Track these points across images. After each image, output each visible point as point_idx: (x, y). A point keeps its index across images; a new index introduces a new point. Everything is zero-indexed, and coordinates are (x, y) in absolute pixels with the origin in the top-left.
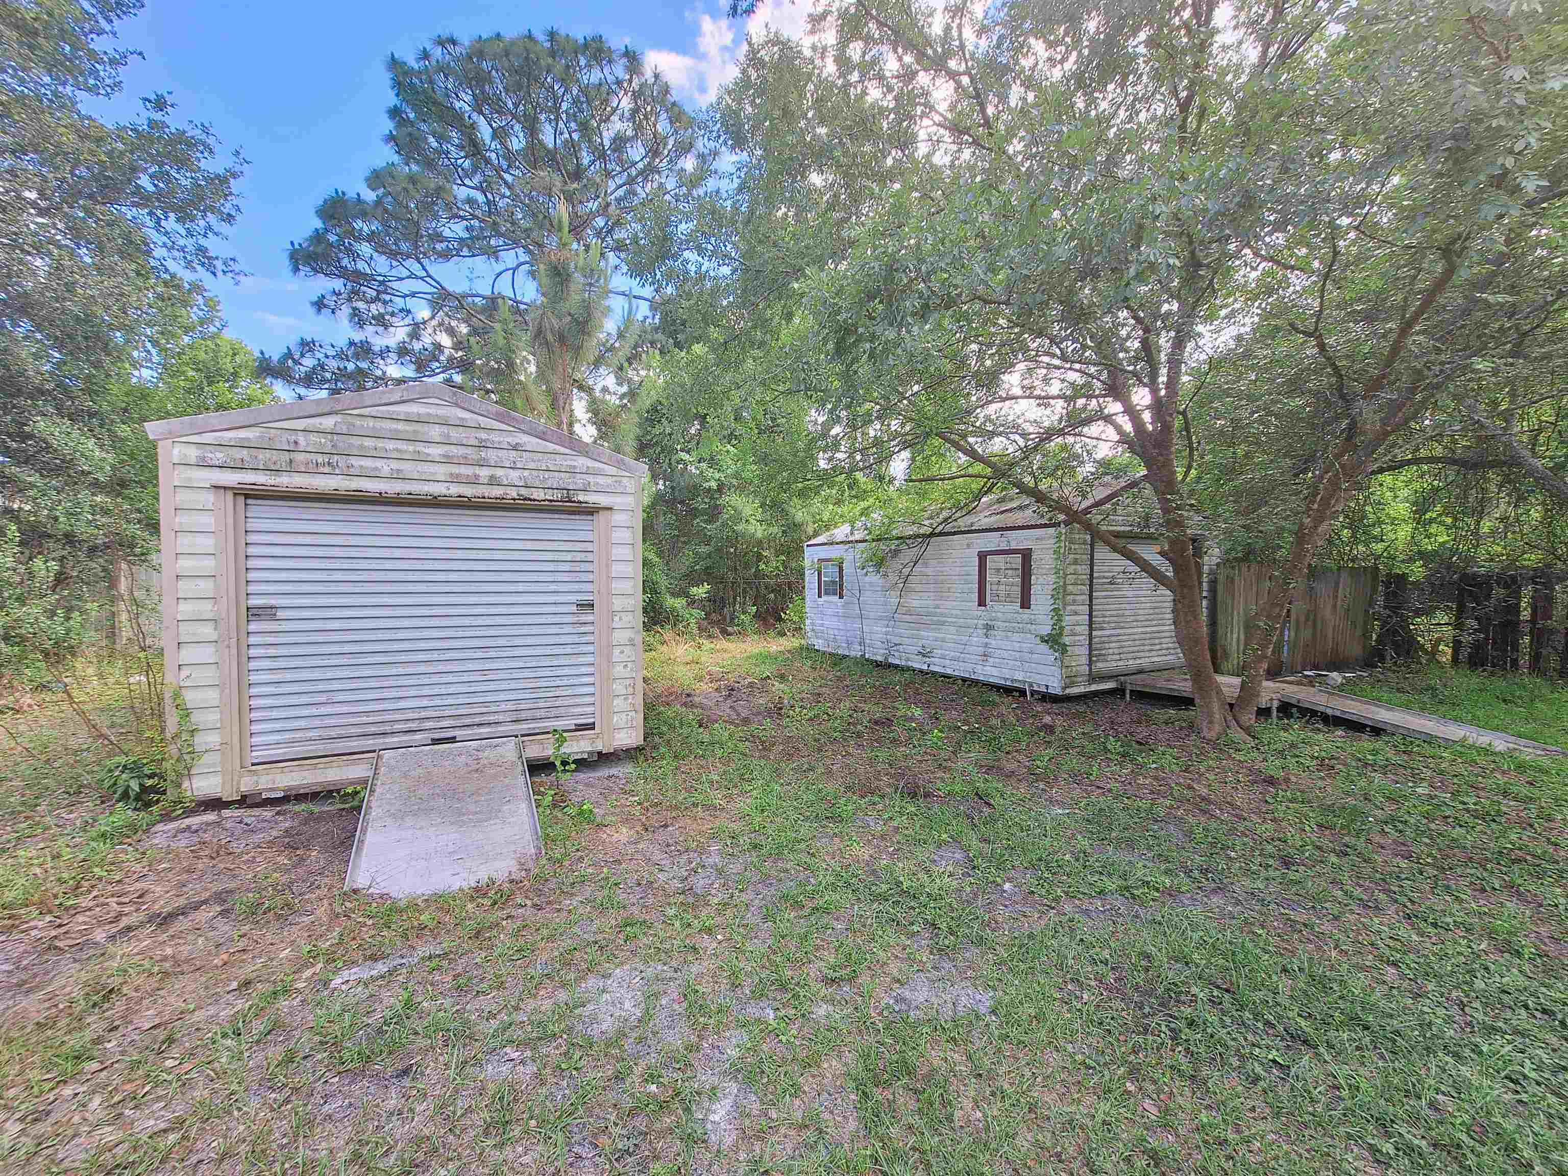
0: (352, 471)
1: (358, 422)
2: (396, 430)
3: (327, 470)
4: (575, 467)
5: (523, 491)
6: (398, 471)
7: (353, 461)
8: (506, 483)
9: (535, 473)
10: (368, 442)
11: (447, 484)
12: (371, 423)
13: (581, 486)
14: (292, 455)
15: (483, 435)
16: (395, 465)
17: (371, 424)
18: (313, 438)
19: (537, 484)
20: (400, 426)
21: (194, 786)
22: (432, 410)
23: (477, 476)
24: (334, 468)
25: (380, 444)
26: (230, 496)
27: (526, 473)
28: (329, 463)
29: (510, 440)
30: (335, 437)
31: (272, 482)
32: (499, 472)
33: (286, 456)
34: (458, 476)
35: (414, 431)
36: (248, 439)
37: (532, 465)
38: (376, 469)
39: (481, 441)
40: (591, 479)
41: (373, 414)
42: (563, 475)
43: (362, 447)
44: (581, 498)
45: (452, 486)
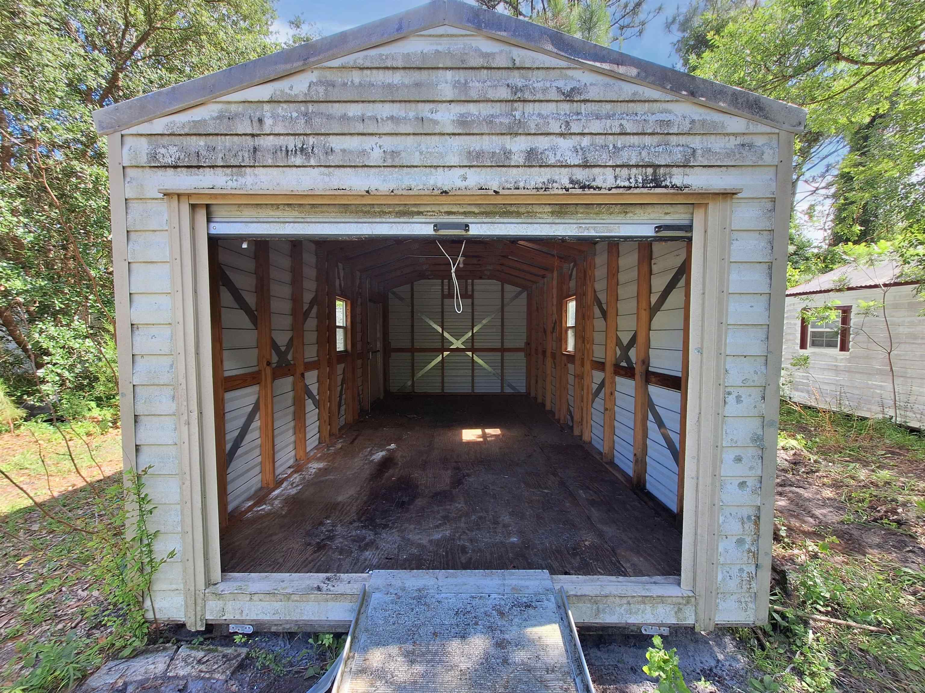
0: (333, 160)
1: (338, 78)
2: (390, 86)
3: (298, 160)
4: (669, 123)
5: (581, 175)
6: (394, 154)
7: (336, 143)
8: (552, 161)
9: (599, 140)
10: (354, 110)
11: (462, 171)
12: (356, 77)
13: (678, 157)
14: (259, 141)
15: (516, 79)
16: (389, 143)
17: (357, 81)
18: (281, 110)
19: (604, 158)
20: (397, 78)
21: (156, 606)
22: (443, 46)
23: (507, 154)
24: (308, 156)
25: (369, 110)
26: (186, 209)
27: (586, 141)
28: (302, 149)
29: (560, 84)
30: (311, 107)
31: (235, 184)
32: (542, 143)
33: (249, 142)
34: (479, 155)
35: (417, 85)
36: (203, 122)
37: (596, 126)
38: (363, 152)
39: (515, 90)
40: (696, 142)
41: (360, 62)
42: (647, 140)
43: (344, 118)
44: (677, 180)
45: (470, 172)
